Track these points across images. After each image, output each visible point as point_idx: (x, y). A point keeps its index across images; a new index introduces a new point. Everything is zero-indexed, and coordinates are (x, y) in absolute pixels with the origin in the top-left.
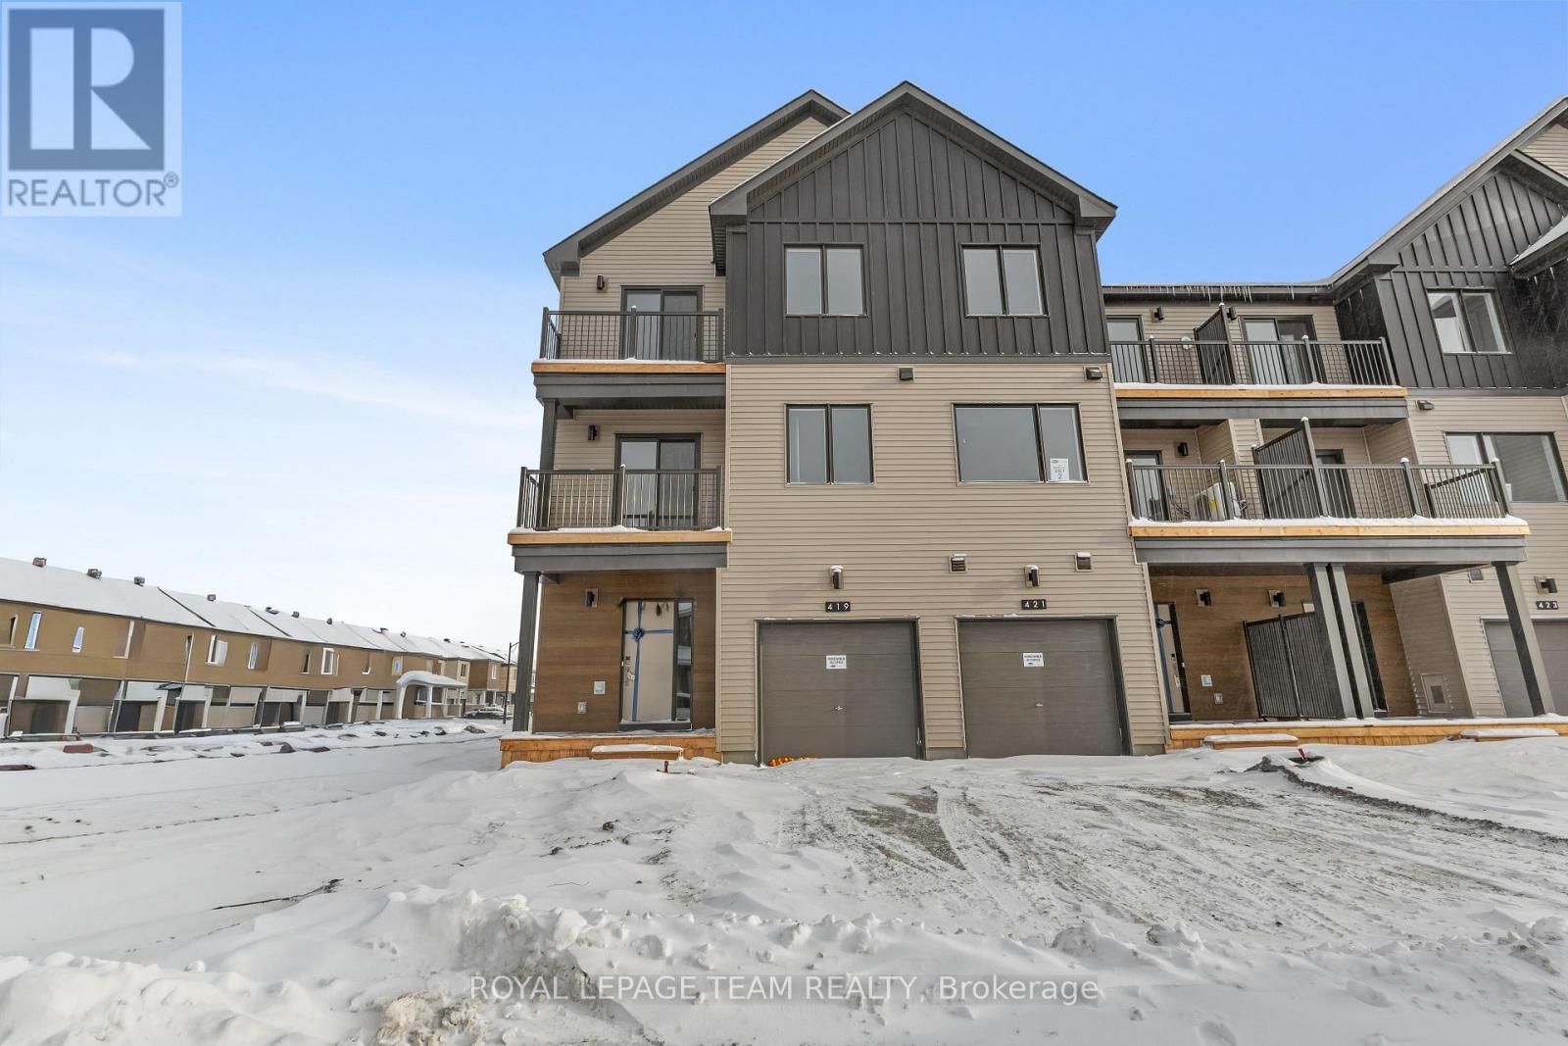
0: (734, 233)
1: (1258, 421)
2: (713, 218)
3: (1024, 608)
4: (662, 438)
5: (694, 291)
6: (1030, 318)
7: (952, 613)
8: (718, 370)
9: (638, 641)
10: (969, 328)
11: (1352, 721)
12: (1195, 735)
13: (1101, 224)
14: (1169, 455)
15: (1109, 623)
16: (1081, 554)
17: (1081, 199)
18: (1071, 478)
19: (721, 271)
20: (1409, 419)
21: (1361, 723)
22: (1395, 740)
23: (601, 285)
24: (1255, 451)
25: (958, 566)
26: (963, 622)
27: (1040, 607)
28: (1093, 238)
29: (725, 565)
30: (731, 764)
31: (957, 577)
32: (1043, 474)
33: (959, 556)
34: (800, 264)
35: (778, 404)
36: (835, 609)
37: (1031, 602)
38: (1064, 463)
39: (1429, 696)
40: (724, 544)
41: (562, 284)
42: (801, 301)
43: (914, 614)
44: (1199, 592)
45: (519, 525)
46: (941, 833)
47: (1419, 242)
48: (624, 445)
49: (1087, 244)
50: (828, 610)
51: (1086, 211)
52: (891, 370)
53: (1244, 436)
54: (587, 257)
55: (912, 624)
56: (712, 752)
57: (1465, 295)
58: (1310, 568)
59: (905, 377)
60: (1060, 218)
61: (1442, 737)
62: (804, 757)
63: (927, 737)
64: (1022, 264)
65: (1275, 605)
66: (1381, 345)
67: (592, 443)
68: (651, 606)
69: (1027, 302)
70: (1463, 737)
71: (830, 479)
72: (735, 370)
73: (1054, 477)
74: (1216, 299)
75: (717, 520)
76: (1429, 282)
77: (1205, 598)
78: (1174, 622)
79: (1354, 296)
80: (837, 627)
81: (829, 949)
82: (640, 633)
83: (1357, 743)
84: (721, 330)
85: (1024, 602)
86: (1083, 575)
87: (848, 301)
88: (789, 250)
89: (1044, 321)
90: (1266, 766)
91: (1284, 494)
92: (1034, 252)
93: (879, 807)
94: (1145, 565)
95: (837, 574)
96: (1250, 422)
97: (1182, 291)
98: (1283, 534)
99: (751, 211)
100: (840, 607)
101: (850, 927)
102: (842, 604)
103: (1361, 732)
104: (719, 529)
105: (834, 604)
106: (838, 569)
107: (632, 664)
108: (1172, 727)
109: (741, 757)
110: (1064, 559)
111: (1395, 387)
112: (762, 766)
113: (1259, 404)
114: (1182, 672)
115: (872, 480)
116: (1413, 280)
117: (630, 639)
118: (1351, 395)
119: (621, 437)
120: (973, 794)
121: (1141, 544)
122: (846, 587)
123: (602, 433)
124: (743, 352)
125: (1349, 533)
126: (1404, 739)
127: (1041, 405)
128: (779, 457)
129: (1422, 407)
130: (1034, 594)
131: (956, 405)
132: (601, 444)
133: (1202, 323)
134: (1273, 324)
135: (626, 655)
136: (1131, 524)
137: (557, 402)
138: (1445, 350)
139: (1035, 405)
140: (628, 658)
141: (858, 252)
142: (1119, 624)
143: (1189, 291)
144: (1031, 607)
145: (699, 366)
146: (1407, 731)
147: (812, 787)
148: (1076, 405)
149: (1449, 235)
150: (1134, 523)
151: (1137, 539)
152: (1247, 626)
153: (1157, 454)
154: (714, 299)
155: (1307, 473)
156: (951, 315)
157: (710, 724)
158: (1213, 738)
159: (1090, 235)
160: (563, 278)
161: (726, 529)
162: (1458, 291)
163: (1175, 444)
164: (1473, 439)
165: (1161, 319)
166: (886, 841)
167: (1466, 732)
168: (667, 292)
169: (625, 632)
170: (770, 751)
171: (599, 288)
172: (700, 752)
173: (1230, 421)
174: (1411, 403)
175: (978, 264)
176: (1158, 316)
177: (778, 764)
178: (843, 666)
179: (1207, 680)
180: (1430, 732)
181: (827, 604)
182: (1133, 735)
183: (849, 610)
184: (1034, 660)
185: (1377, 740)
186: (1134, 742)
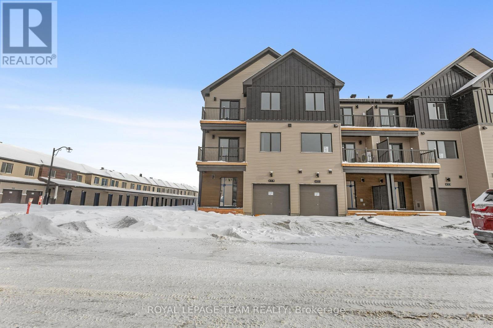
0: (249, 89)
1: (379, 136)
2: (244, 85)
3: (315, 182)
4: (230, 138)
5: (238, 101)
6: (321, 111)
7: (298, 183)
8: (244, 123)
9: (224, 187)
10: (306, 114)
11: (391, 210)
12: (353, 212)
13: (340, 87)
14: (357, 144)
15: (335, 186)
16: (330, 170)
17: (336, 81)
18: (329, 152)
19: (245, 95)
20: (418, 137)
21: (393, 211)
22: (401, 215)
23: (215, 99)
24: (377, 144)
25: (300, 172)
26: (301, 185)
27: (319, 182)
28: (339, 90)
29: (245, 170)
30: (246, 215)
31: (300, 175)
32: (322, 151)
33: (300, 170)
34: (265, 96)
35: (259, 132)
36: (271, 181)
37: (317, 181)
38: (327, 148)
39: (417, 205)
40: (246, 165)
41: (205, 99)
42: (265, 106)
43: (289, 183)
44: (362, 179)
45: (198, 160)
46: (289, 226)
47: (427, 89)
48: (221, 140)
49: (337, 92)
50: (269, 182)
51: (337, 84)
52: (287, 124)
53: (375, 140)
54: (212, 92)
55: (289, 185)
56: (242, 213)
57: (437, 103)
58: (385, 174)
59: (290, 126)
60: (330, 85)
61: (412, 215)
62: (263, 214)
63: (291, 211)
64: (320, 97)
65: (381, 182)
66: (413, 117)
67: (213, 139)
68: (227, 179)
69: (321, 107)
70: (417, 215)
71: (271, 150)
72: (249, 123)
73: (325, 151)
74: (373, 103)
75: (244, 160)
76: (428, 100)
77: (363, 180)
78: (355, 186)
79: (409, 103)
80: (271, 186)
81: (268, 233)
82: (225, 185)
83: (392, 215)
84: (245, 112)
85: (315, 181)
86: (330, 175)
87: (276, 107)
88: (262, 93)
89: (325, 112)
90: (362, 219)
91: (382, 156)
92: (323, 94)
93: (278, 223)
94: (345, 173)
95: (271, 173)
96: (377, 137)
97: (364, 101)
98: (379, 166)
99: (253, 83)
100: (272, 181)
101: (271, 231)
102: (272, 180)
103: (393, 213)
104: (244, 162)
105: (271, 180)
106: (272, 172)
107: (223, 192)
108: (348, 210)
109: (249, 214)
110: (325, 171)
111: (416, 128)
112: (253, 216)
113: (380, 132)
114: (356, 198)
115: (281, 151)
116: (424, 99)
117: (222, 187)
118: (404, 130)
119: (220, 138)
120: (298, 221)
121: (345, 168)
122: (273, 176)
123: (216, 137)
124: (251, 119)
125: (395, 166)
126: (403, 215)
127: (322, 133)
128: (258, 145)
129: (422, 134)
130: (318, 179)
131: (302, 133)
132: (215, 139)
133: (369, 109)
134: (387, 110)
135: (222, 190)
136: (342, 163)
137: (206, 130)
138: (430, 118)
139: (321, 133)
140: (222, 191)
141: (279, 93)
142: (337, 187)
143: (366, 101)
144: (317, 182)
145: (240, 122)
146: (404, 213)
147: (265, 219)
148: (331, 134)
149: (436, 87)
150: (343, 163)
151: (343, 167)
152: (373, 187)
153: (354, 143)
154: (243, 104)
155: (387, 151)
156: (301, 110)
157: (242, 206)
158: (357, 213)
159: (338, 90)
160: (206, 97)
161: (246, 162)
162: (436, 103)
163: (359, 141)
164: (435, 142)
165: (358, 108)
166: (278, 227)
167: (418, 214)
168: (231, 101)
169: (221, 185)
170: (255, 213)
171: (215, 100)
172: (239, 212)
173: (372, 136)
174: (419, 132)
175: (309, 97)
176: (357, 107)
177: (257, 216)
178: (272, 194)
179: (362, 200)
180: (409, 214)
181: (269, 180)
182: (339, 212)
183: (274, 182)
184: (317, 194)
185: (396, 215)
186: (339, 213)
